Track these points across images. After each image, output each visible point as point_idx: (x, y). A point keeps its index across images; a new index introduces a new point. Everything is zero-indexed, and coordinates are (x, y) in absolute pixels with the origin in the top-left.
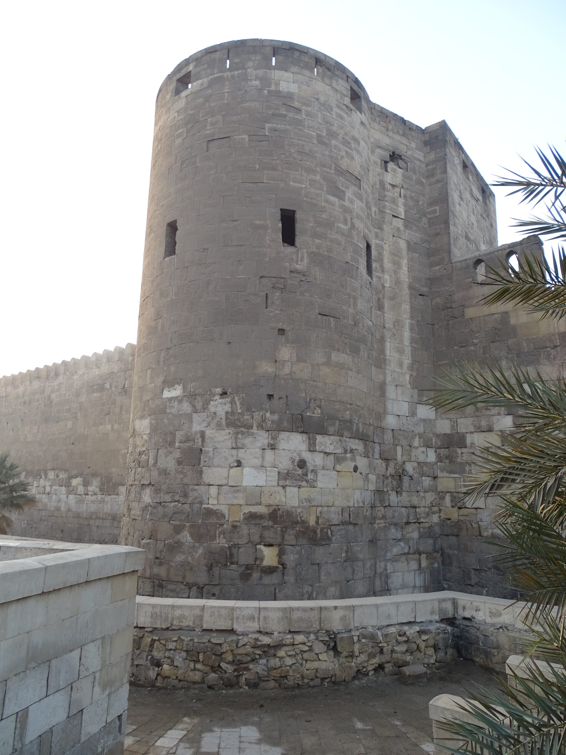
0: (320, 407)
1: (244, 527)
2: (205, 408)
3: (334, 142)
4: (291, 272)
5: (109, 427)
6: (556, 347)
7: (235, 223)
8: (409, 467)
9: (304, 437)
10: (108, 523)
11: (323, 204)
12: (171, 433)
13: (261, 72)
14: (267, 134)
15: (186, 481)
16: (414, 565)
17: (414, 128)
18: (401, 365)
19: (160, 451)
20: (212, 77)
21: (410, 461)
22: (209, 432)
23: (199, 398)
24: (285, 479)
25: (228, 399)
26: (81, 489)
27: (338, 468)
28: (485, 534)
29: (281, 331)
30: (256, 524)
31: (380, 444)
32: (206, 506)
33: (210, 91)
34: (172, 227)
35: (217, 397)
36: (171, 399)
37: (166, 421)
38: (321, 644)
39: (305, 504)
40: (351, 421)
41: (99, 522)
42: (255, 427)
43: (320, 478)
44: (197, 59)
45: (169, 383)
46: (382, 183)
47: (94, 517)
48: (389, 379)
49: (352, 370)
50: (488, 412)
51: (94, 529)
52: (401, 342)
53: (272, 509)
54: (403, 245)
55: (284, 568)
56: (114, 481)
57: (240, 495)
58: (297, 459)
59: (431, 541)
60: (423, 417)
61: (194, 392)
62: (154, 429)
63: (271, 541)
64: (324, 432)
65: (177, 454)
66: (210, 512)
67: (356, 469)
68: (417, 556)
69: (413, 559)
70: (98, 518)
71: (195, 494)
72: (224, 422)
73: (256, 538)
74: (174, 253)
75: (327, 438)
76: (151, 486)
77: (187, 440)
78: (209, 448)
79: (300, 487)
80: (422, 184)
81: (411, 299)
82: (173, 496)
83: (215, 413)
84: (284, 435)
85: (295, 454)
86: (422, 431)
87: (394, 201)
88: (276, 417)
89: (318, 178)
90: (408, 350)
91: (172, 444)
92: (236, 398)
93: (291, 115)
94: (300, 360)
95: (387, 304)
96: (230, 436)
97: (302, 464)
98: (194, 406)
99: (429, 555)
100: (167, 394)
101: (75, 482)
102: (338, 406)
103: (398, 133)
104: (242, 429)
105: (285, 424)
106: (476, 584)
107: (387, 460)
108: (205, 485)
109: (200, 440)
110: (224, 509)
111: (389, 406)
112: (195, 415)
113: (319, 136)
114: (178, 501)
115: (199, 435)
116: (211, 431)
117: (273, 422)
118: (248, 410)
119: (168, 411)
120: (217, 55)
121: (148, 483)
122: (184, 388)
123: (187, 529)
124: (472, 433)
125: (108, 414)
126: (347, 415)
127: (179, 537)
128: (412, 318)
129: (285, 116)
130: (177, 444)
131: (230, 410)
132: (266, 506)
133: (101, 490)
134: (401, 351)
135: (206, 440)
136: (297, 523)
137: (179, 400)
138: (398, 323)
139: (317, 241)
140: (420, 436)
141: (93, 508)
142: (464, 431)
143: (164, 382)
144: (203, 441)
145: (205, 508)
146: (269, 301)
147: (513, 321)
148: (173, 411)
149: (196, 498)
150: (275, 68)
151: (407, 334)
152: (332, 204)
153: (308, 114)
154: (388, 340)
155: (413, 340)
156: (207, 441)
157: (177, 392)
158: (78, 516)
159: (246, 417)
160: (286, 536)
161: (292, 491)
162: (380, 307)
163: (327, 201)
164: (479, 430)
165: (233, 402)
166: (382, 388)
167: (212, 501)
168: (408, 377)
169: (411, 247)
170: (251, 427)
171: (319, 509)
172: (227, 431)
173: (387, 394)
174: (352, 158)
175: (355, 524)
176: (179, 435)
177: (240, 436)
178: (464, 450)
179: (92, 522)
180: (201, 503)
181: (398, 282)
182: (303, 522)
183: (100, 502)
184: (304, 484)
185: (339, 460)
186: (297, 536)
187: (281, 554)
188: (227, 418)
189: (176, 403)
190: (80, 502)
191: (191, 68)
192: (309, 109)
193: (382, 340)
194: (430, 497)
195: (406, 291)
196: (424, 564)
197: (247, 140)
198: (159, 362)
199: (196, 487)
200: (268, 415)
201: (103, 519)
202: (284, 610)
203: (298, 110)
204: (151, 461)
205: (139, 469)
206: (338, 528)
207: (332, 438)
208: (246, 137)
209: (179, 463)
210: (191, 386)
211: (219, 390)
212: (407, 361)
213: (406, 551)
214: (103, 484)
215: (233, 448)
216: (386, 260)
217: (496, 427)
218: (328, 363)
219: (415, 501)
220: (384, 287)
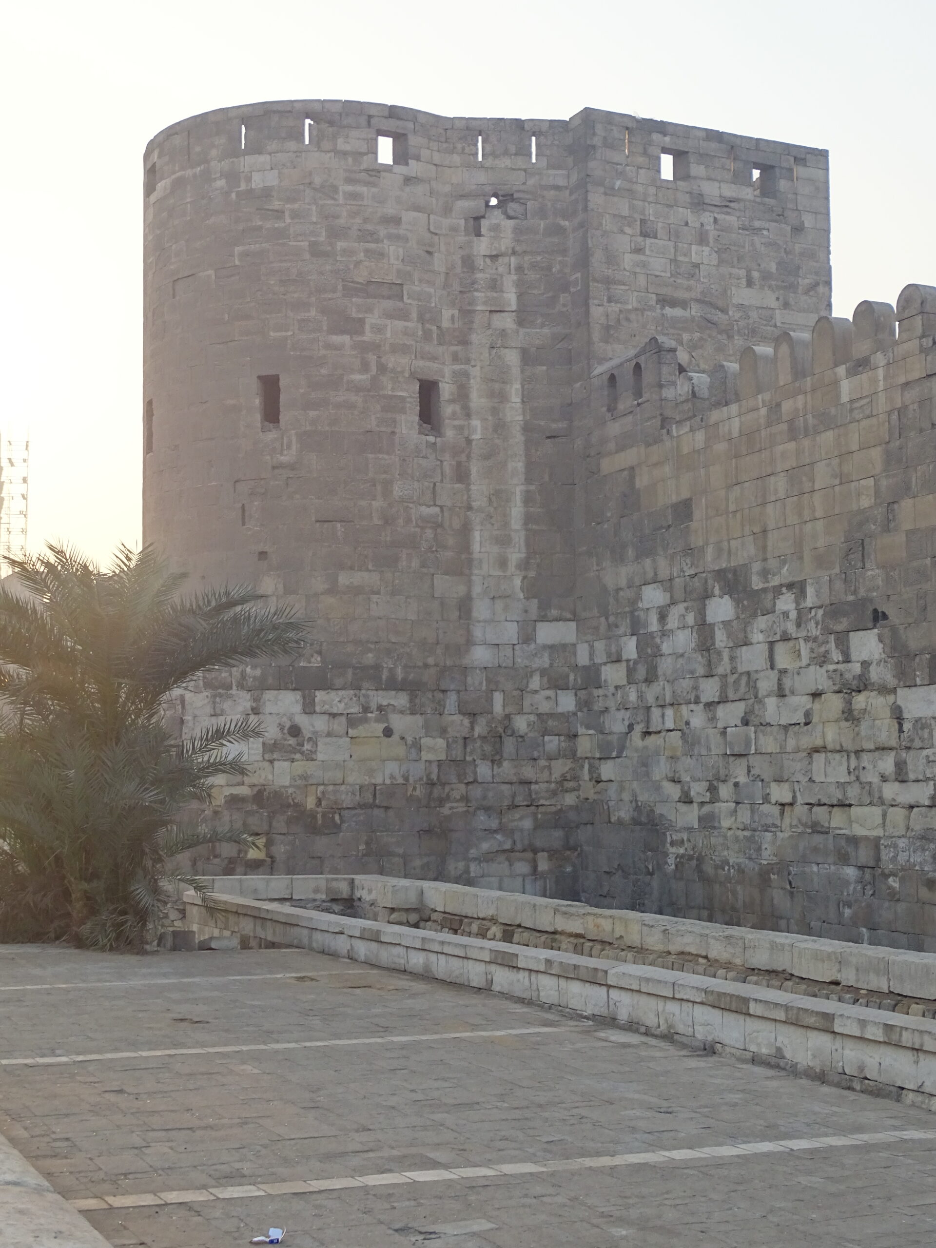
0: (320, 653)
1: (226, 812)
3: (340, 245)
4: (274, 468)
6: (668, 527)
7: (204, 406)
8: (521, 724)
9: (298, 695)
11: (323, 352)
13: (226, 164)
14: (237, 263)
16: (522, 867)
17: (545, 127)
18: (503, 563)
21: (521, 712)
24: (272, 752)
27: (351, 732)
29: (263, 555)
30: (238, 809)
31: (458, 692)
39: (299, 782)
40: (377, 667)
42: (234, 688)
43: (320, 747)
44: (159, 145)
46: (467, 262)
48: (477, 590)
49: (378, 593)
50: (617, 632)
52: (506, 525)
53: (256, 789)
54: (512, 358)
55: (273, 862)
58: (288, 725)
59: (559, 834)
60: (549, 642)
63: (256, 829)
64: (327, 686)
67: (388, 732)
68: (529, 855)
69: (522, 860)
72: (201, 683)
73: (238, 825)
74: (152, 450)
75: (333, 694)
78: (189, 717)
79: (293, 760)
80: (560, 231)
81: (527, 449)
84: (269, 695)
85: (285, 719)
86: (547, 665)
87: (494, 285)
88: (258, 672)
89: (313, 313)
90: (519, 538)
93: (268, 225)
94: (288, 591)
95: (475, 469)
96: (206, 701)
97: (295, 731)
99: (552, 853)
102: (350, 648)
103: (506, 153)
104: (220, 691)
105: (270, 680)
107: (473, 715)
109: (180, 707)
111: (478, 633)
113: (313, 245)
115: (178, 702)
116: (190, 695)
117: (255, 678)
120: (179, 140)
124: (605, 664)
126: (370, 658)
128: (528, 481)
129: (260, 228)
132: (250, 786)
134: (504, 541)
136: (289, 806)
138: (499, 497)
139: (312, 414)
140: (543, 672)
142: (599, 661)
146: (247, 514)
147: (638, 483)
150: (247, 152)
151: (516, 511)
152: (339, 348)
153: (295, 215)
154: (478, 527)
155: (528, 519)
156: (187, 707)
159: (224, 675)
160: (274, 824)
161: (283, 766)
162: (462, 475)
163: (328, 346)
164: (611, 659)
166: (465, 606)
168: (518, 582)
169: (527, 358)
170: (230, 687)
171: (321, 788)
172: (205, 694)
173: (475, 614)
174: (382, 255)
175: (387, 808)
177: (218, 700)
178: (600, 691)
181: (500, 427)
182: (296, 805)
184: (298, 756)
185: (352, 722)
186: (289, 822)
187: (269, 844)
191: (154, 157)
192: (296, 206)
193: (466, 529)
194: (560, 767)
195: (517, 438)
196: (543, 865)
197: (213, 277)
200: (248, 670)
203: (279, 214)
206: (354, 812)
207: (341, 693)
208: (211, 272)
212: (515, 555)
213: (508, 846)
215: (212, 715)
216: (474, 395)
217: (624, 655)
218: (332, 590)
219: (528, 772)
220: (469, 441)
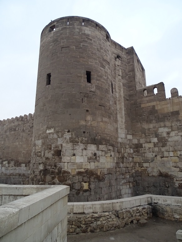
0: (100, 136)
1: (77, 176)
2: (62, 136)
3: (102, 51)
4: (90, 91)
5: (18, 143)
6: (170, 116)
7: (71, 75)
8: (126, 155)
9: (95, 145)
10: (17, 177)
11: (99, 70)
12: (50, 145)
13: (79, 27)
14: (81, 46)
15: (56, 161)
16: (128, 186)
17: (123, 48)
18: (122, 122)
19: (46, 151)
20: (63, 27)
21: (125, 153)
22: (64, 145)
23: (60, 133)
24: (90, 160)
25: (70, 133)
26: (7, 165)
27: (106, 155)
28: (150, 175)
29: (87, 111)
30: (81, 175)
31: (117, 147)
32: (64, 170)
33: (62, 32)
34: (49, 76)
35: (66, 133)
36: (50, 133)
37: (48, 141)
38: (114, 215)
39: (96, 168)
40: (109, 140)
41: (14, 177)
42: (79, 142)
43: (101, 159)
44: (57, 21)
45: (49, 128)
46: (115, 65)
47: (12, 175)
48: (119, 126)
50: (149, 137)
51: (12, 179)
52: (122, 115)
53: (86, 170)
54: (121, 84)
55: (91, 190)
56: (19, 162)
57: (75, 166)
58: (93, 153)
59: (133, 178)
60: (129, 139)
61: (58, 131)
62: (43, 144)
63: (86, 181)
64: (102, 144)
65: (52, 152)
66: (65, 172)
67: (111, 156)
68: (129, 183)
69: (128, 185)
70: (13, 175)
71: (59, 165)
72: (69, 141)
73: (81, 180)
74: (50, 84)
76: (42, 164)
77: (56, 147)
78: (63, 150)
79: (95, 162)
80: (126, 65)
81: (124, 101)
82: (51, 167)
83: (66, 138)
84: (89, 145)
85: (93, 151)
86: (129, 143)
87: (118, 71)
88: (86, 139)
89: (98, 62)
90: (124, 117)
91: (50, 149)
92: (73, 133)
93: (89, 41)
94: (93, 120)
95: (117, 102)
96: (71, 146)
97: (95, 154)
98: (58, 136)
99: (132, 182)
100: (48, 132)
101: (4, 163)
102: (105, 135)
103: (119, 49)
104: (75, 143)
105: (89, 141)
106: (148, 191)
107: (119, 153)
108: (63, 162)
110: (70, 171)
111: (119, 135)
112: (58, 139)
113: (97, 48)
114: (53, 168)
115: (60, 145)
116: (65, 144)
117: (85, 141)
118: (77, 137)
119: (49, 137)
120: (64, 20)
121: (42, 162)
122: (55, 130)
123: (57, 178)
124: (144, 143)
125: (17, 139)
126: (108, 138)
127: (54, 181)
128: (125, 107)
129: (87, 41)
130: (52, 149)
131: (71, 137)
132: (84, 169)
133: (15, 165)
134: (122, 118)
135: (63, 147)
136: (94, 174)
137: (53, 133)
138: (121, 109)
139: (98, 82)
140: (128, 145)
141: (12, 172)
142: (142, 143)
143: (47, 127)
144: (62, 147)
145: (63, 170)
146: (83, 101)
147: (156, 108)
148: (50, 137)
149: (60, 167)
150: (83, 26)
151: (123, 112)
152: (102, 70)
153: (94, 41)
154: (118, 114)
155: (125, 114)
157: (52, 131)
158: (6, 175)
159: (76, 139)
160: (91, 179)
161: (92, 164)
162: (116, 104)
163: (100, 69)
164: (147, 142)
165: (72, 134)
166: (117, 129)
167: (66, 168)
168: (124, 126)
169: (124, 85)
170: (78, 143)
171: (101, 169)
172: (70, 144)
173: (118, 131)
174: (107, 56)
175: (112, 174)
176: (53, 146)
177: (74, 145)
178: (142, 149)
179: (11, 177)
180: (62, 169)
181: (120, 96)
182: (96, 174)
183: (14, 170)
184: (96, 161)
185: (106, 153)
186: (94, 179)
187: (89, 185)
188: (70, 140)
189: (52, 135)
190: (7, 169)
191: (55, 23)
192: (94, 40)
193: (116, 114)
194: (132, 164)
195: (123, 99)
196: (131, 186)
198: (45, 121)
199: (60, 163)
200: (84, 138)
201: (15, 175)
202: (101, 204)
203: (91, 40)
204: (42, 155)
205: (38, 158)
206: (107, 175)
207: (104, 145)
209: (53, 155)
210: (57, 129)
211: (67, 130)
212: (124, 121)
213: (126, 182)
214: (15, 163)
215: (72, 150)
216: (117, 89)
217: (152, 141)
218: (102, 121)
219: (128, 166)
220: (116, 97)
